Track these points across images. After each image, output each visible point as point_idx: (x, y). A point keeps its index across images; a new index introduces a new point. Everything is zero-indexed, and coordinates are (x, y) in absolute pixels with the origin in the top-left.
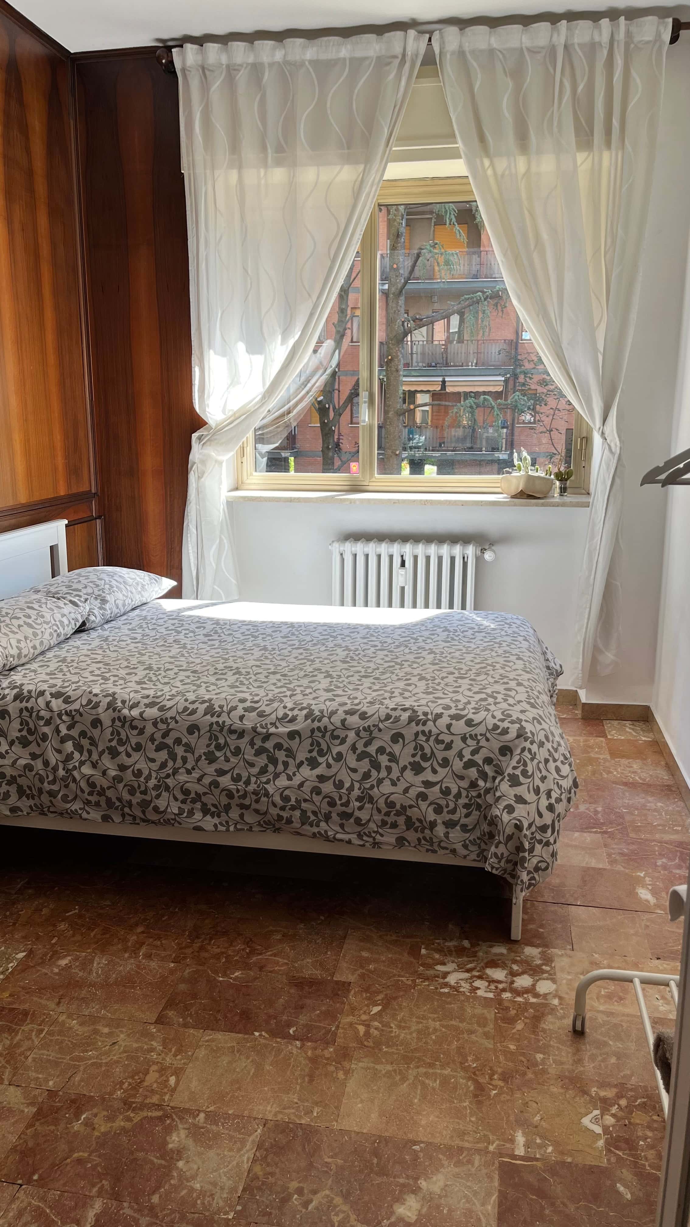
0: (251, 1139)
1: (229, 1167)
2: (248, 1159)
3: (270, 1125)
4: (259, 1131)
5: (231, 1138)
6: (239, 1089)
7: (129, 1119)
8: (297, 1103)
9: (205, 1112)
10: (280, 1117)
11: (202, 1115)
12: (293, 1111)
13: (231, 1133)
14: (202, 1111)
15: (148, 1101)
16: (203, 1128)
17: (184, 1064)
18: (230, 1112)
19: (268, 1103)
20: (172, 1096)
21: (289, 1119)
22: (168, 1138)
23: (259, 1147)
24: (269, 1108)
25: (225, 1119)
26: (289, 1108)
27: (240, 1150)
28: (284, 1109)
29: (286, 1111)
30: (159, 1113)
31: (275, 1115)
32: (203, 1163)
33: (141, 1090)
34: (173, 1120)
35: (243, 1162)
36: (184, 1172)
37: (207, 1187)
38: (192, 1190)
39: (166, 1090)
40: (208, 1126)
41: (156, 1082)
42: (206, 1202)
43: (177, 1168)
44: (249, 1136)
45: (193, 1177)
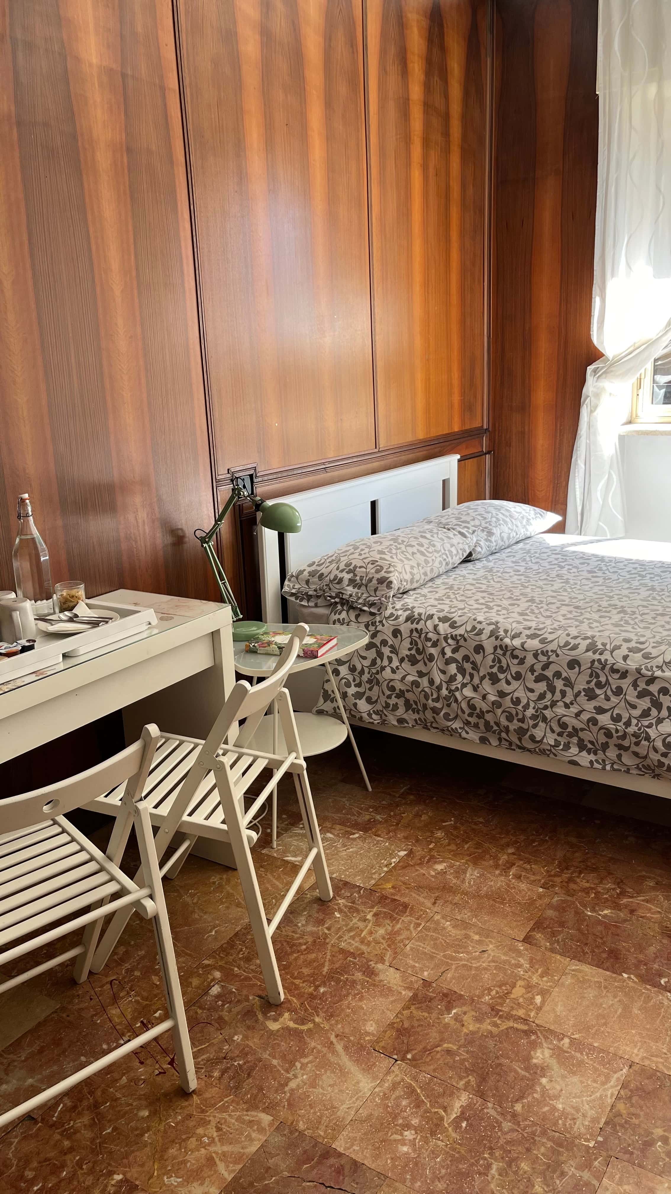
0: (616, 1076)
1: (592, 1097)
2: (612, 1095)
3: (636, 1068)
4: (624, 1070)
5: (596, 1070)
6: (605, 1024)
7: (496, 1025)
8: (666, 1054)
9: (570, 1038)
10: (647, 1063)
11: (566, 1041)
12: (661, 1060)
13: (595, 1064)
14: (567, 1036)
15: (514, 1013)
16: (567, 1052)
17: (551, 986)
18: (596, 1045)
19: (635, 1046)
20: (537, 1014)
21: (657, 1067)
22: (532, 1053)
23: (624, 1086)
24: (636, 1051)
25: (590, 1050)
26: (657, 1056)
27: (603, 1084)
28: (652, 1056)
29: (654, 1059)
30: (526, 1028)
31: (643, 1059)
32: (567, 1085)
33: (508, 1001)
34: (538, 1037)
35: (606, 1096)
36: (547, 1090)
37: (569, 1110)
38: (554, 1109)
39: (531, 1007)
40: (573, 1053)
41: (522, 996)
42: (567, 1124)
43: (541, 1084)
44: (615, 1072)
45: (557, 1097)
